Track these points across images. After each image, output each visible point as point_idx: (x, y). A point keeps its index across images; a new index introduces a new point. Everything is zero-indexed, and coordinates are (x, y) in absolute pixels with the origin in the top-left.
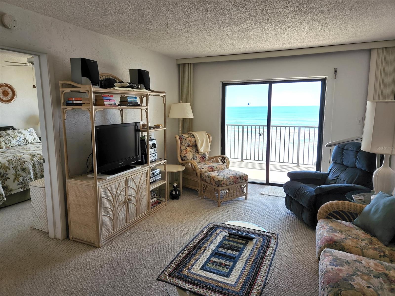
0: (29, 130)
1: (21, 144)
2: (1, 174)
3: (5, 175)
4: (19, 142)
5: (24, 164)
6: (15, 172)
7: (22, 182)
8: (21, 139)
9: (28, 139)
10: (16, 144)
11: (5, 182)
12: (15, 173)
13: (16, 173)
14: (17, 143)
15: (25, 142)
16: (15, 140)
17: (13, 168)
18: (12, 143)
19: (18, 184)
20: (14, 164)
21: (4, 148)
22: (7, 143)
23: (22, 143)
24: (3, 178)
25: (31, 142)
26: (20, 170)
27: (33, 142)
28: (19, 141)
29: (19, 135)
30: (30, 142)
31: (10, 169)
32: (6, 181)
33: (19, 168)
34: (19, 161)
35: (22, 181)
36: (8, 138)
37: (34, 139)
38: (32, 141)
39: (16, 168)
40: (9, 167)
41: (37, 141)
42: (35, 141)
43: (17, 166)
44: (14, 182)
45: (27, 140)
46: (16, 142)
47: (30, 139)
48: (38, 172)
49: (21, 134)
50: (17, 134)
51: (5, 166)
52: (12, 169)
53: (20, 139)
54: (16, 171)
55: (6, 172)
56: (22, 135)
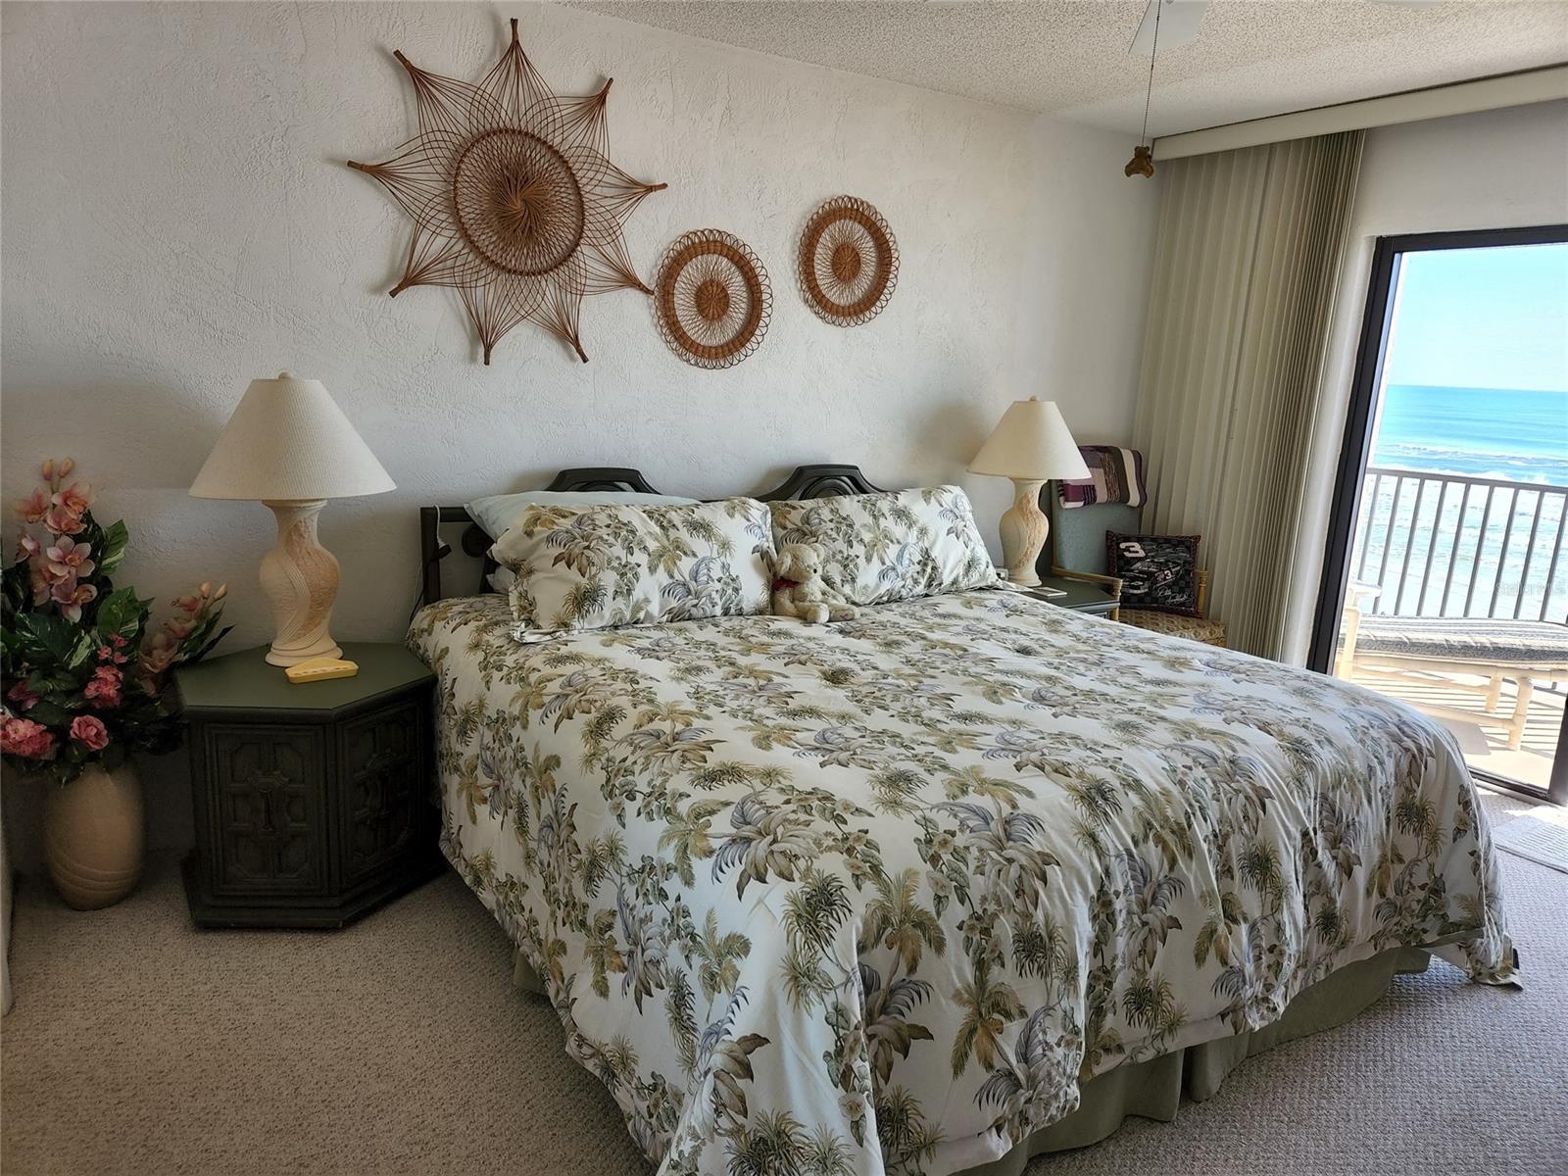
0: (947, 499)
1: (904, 593)
2: (874, 994)
3: (901, 997)
4: (892, 574)
5: (1038, 884)
6: (969, 973)
7: (1010, 1074)
8: (906, 562)
9: (939, 563)
10: (878, 586)
11: (890, 1066)
12: (972, 981)
13: (981, 981)
14: (886, 586)
15: (923, 581)
16: (876, 566)
17: (963, 934)
18: (860, 582)
19: (985, 1094)
20: (978, 886)
21: (824, 616)
22: (838, 579)
23: (909, 582)
24: (884, 1027)
25: (951, 579)
26: (1008, 947)
27: (963, 583)
28: (894, 569)
29: (898, 530)
30: (947, 580)
31: (939, 945)
32: (897, 1057)
33: (1005, 929)
34: (1010, 861)
35: (1013, 1060)
36: (841, 545)
37: (970, 565)
38: (960, 579)
39: (986, 932)
40: (941, 922)
41: (983, 576)
42: (975, 579)
43: (995, 915)
44: (958, 1067)
45: (934, 568)
46: (883, 575)
47: (951, 559)
48: (1119, 964)
49: (910, 527)
50: (888, 523)
51: (907, 911)
52: (953, 940)
53: (900, 557)
54: (981, 966)
55: (912, 969)
56: (915, 531)
